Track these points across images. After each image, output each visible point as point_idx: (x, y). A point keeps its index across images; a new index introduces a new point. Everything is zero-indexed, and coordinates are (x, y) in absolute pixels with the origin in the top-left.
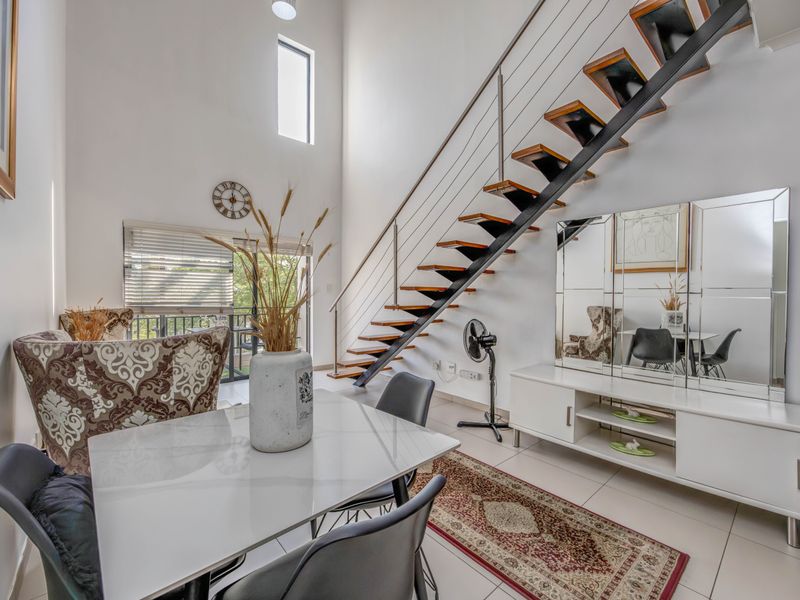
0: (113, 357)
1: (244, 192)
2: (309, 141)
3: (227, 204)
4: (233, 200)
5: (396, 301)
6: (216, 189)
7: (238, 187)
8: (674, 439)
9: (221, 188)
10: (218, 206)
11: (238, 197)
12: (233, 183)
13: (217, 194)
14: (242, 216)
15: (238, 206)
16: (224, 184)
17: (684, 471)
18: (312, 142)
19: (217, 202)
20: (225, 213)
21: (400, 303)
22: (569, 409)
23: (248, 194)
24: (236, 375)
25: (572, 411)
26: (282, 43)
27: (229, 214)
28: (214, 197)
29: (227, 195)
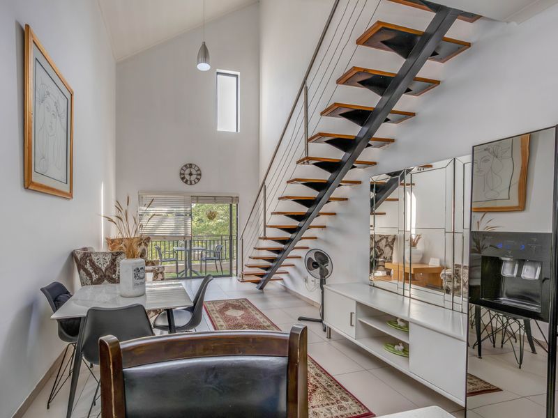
0: (96, 258)
1: (197, 169)
2: (237, 130)
3: (187, 177)
4: (191, 174)
5: (265, 235)
6: (182, 169)
7: (193, 167)
8: (408, 342)
9: (184, 168)
10: (183, 179)
11: (194, 172)
12: (191, 165)
13: (182, 172)
14: (196, 183)
15: (193, 177)
16: (185, 166)
17: (413, 367)
18: (239, 131)
19: (182, 176)
20: (186, 182)
21: (267, 236)
22: (351, 314)
23: (199, 170)
24: (194, 275)
25: (354, 316)
26: (218, 73)
27: (189, 183)
28: (181, 174)
29: (187, 172)
